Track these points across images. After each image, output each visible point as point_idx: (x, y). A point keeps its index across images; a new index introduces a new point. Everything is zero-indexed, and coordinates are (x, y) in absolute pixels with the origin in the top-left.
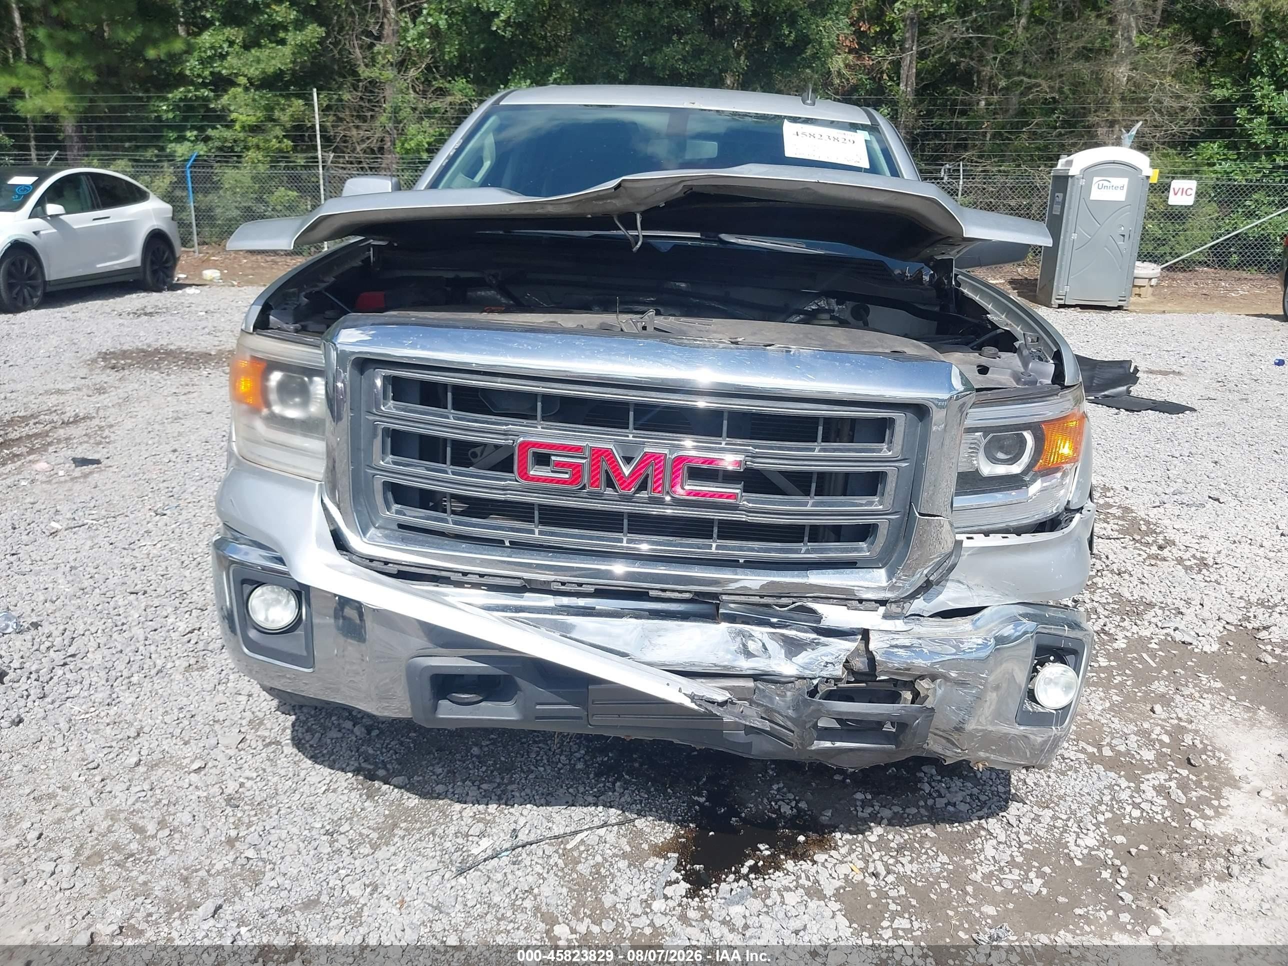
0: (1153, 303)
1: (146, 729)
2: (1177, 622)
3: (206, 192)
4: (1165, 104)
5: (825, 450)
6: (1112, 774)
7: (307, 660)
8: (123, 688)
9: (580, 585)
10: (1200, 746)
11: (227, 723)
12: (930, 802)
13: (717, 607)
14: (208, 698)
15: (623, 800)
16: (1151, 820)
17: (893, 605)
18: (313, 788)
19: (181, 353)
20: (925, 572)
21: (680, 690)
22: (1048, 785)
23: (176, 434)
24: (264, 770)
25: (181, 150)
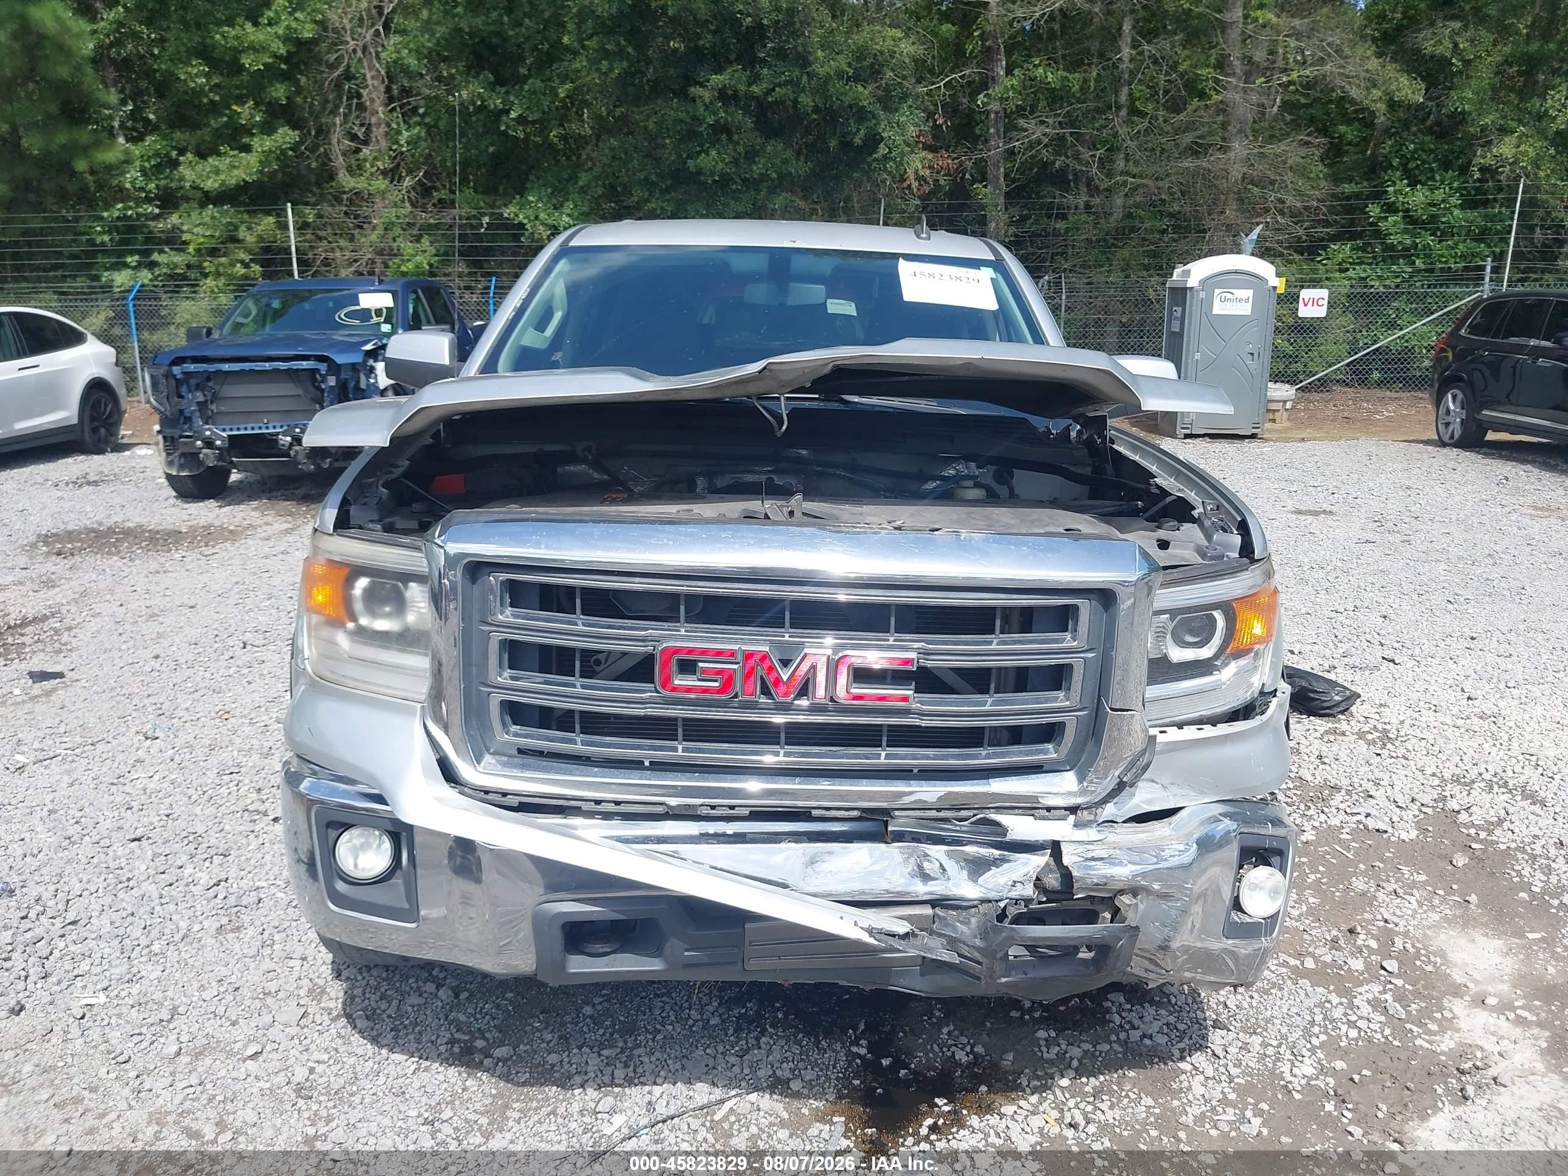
0: (1290, 428)
1: (181, 1010)
2: (1366, 807)
3: (153, 328)
4: (1288, 204)
5: (1005, 643)
6: (1320, 990)
7: (411, 913)
8: (143, 959)
9: (732, 807)
10: (1412, 950)
11: (281, 995)
12: (1123, 1035)
13: (886, 824)
14: (252, 966)
15: (771, 1058)
16: (1370, 1041)
17: (1085, 812)
18: (399, 1068)
19: (143, 531)
20: (1117, 773)
21: (856, 924)
22: (1252, 1007)
23: (154, 636)
24: (336, 1050)
25: (121, 279)
